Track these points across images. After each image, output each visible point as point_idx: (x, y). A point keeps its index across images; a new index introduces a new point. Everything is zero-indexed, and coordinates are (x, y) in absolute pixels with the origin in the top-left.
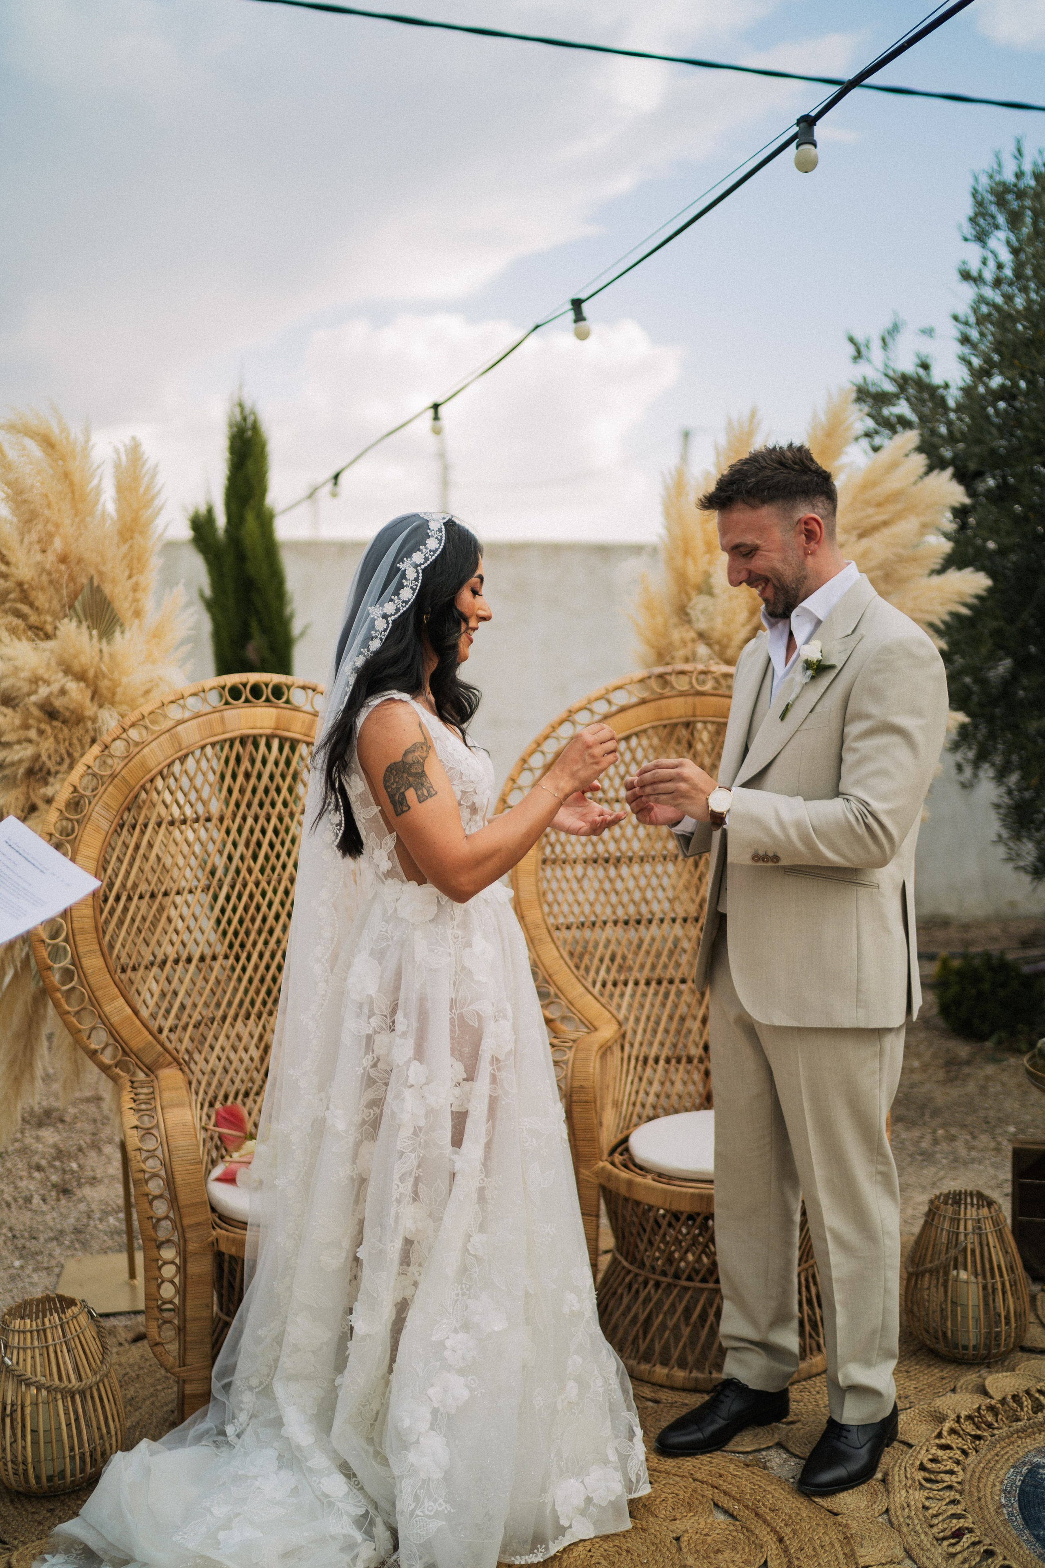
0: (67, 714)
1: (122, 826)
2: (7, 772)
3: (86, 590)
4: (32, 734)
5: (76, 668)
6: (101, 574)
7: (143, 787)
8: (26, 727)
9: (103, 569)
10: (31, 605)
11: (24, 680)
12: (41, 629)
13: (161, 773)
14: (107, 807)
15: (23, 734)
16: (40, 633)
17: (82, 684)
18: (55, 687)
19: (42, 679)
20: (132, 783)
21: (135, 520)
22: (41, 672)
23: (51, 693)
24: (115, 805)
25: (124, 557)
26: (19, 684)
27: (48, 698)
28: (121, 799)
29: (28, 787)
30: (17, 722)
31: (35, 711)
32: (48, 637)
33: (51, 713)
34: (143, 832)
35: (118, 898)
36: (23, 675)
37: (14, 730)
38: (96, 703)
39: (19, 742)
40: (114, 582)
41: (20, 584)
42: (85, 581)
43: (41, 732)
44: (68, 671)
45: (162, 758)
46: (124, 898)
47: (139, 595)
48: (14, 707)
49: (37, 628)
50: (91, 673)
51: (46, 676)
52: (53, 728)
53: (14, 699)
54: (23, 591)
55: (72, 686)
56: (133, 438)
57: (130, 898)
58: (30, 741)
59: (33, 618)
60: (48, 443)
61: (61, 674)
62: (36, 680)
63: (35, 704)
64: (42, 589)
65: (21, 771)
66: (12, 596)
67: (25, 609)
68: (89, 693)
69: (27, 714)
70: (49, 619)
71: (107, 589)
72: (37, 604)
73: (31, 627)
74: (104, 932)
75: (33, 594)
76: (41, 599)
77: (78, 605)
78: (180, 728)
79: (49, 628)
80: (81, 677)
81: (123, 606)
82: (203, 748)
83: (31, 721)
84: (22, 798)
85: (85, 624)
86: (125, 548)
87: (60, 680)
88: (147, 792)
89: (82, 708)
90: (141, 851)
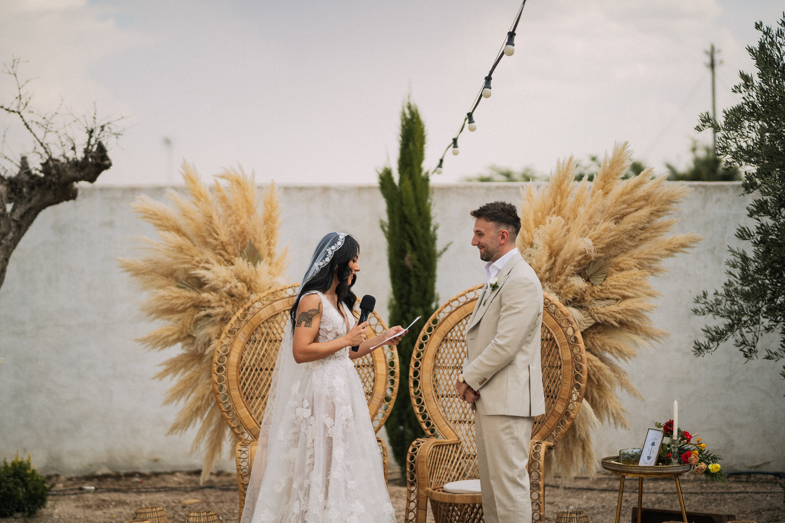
0: (237, 296)
1: (250, 341)
2: (213, 319)
3: (248, 245)
4: (223, 303)
5: (242, 277)
6: (255, 238)
7: (259, 326)
8: (221, 300)
9: (256, 236)
10: (226, 251)
11: (221, 281)
12: (230, 261)
13: (267, 320)
14: (244, 333)
15: (219, 303)
16: (230, 262)
17: (244, 284)
18: (233, 284)
19: (228, 282)
20: (254, 324)
21: (270, 216)
22: (228, 278)
23: (231, 287)
24: (247, 332)
25: (265, 231)
26: (219, 283)
27: (230, 289)
28: (250, 330)
29: (221, 326)
30: (218, 298)
31: (225, 295)
32: (233, 264)
33: (232, 295)
34: (258, 344)
35: (247, 369)
36: (220, 279)
37: (216, 302)
38: (250, 292)
39: (218, 307)
40: (260, 242)
41: (222, 243)
42: (248, 241)
43: (227, 303)
44: (239, 278)
45: (267, 315)
46: (249, 369)
47: (272, 247)
48: (217, 292)
49: (228, 261)
50: (248, 279)
51: (230, 280)
52: (231, 300)
53: (218, 289)
54: (223, 245)
55: (239, 285)
56: (272, 180)
57: (252, 370)
58: (222, 306)
59: (227, 257)
60: (238, 183)
61: (235, 279)
62: (225, 282)
63: (225, 292)
64: (230, 244)
65: (218, 318)
66: (218, 247)
67: (223, 253)
68: (246, 288)
69: (221, 296)
70: (233, 257)
71: (257, 245)
72: (229, 251)
73: (226, 260)
74: (240, 383)
75: (227, 247)
76: (230, 249)
77: (244, 251)
78: (275, 303)
79: (232, 260)
80: (244, 281)
81: (264, 251)
82: (284, 311)
83: (223, 299)
84: (218, 330)
85: (245, 259)
86: (265, 228)
87: (235, 282)
88: (261, 328)
89: (244, 294)
90: (257, 351)
